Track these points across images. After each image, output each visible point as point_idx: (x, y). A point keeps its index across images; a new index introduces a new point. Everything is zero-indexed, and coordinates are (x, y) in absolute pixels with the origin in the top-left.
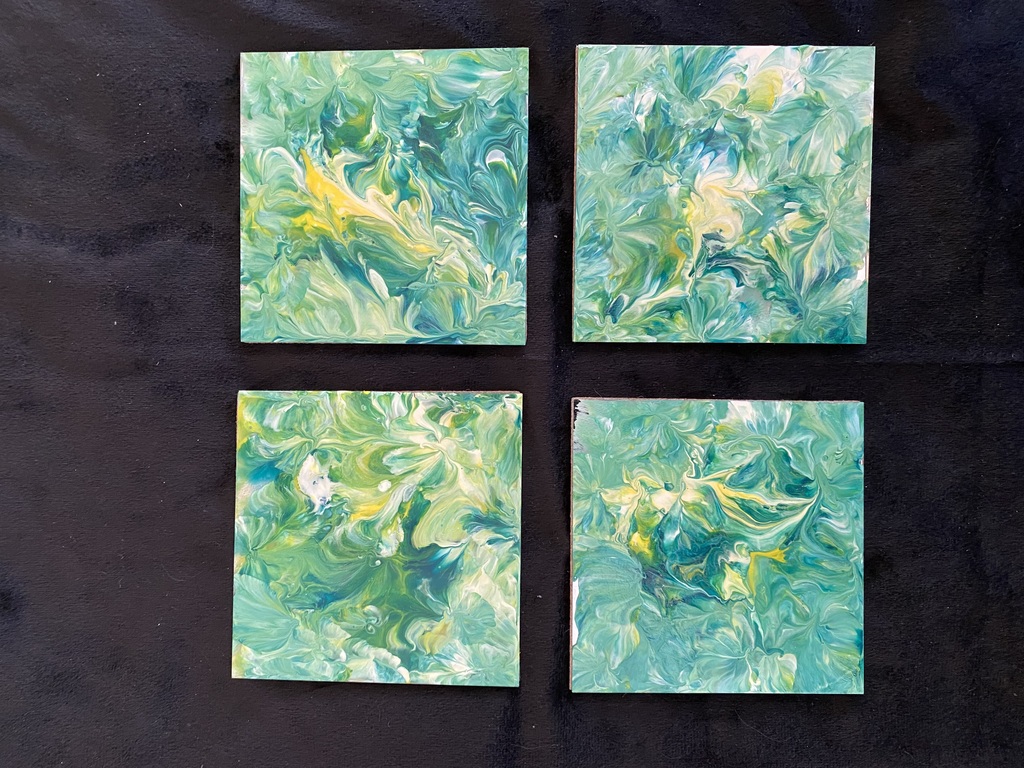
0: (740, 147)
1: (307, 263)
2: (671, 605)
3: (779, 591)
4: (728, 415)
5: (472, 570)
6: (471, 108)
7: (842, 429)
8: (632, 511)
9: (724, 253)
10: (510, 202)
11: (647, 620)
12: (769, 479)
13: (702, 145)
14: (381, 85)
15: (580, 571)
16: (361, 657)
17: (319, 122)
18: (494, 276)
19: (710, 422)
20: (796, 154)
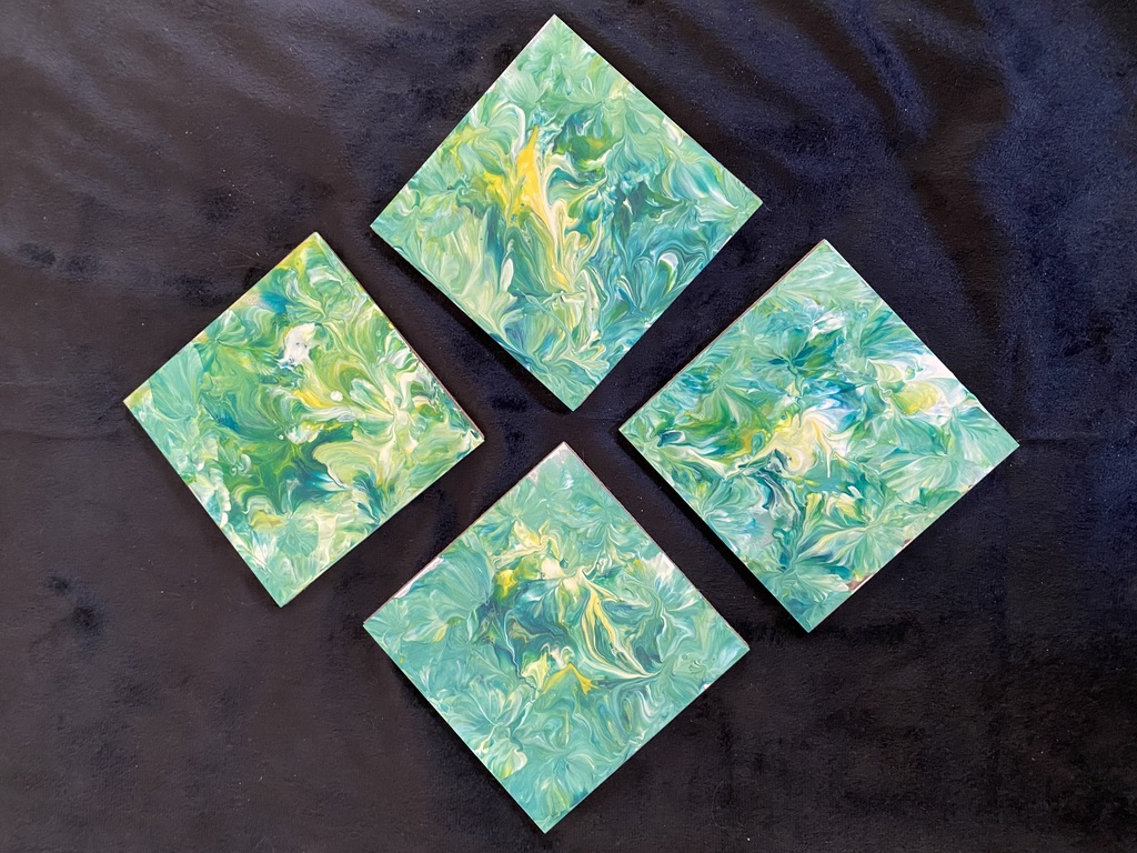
0: (861, 418)
1: (468, 212)
2: (484, 639)
3: (561, 708)
4: (652, 560)
5: (330, 509)
6: (683, 208)
7: (716, 651)
8: (523, 553)
9: (777, 476)
10: (652, 303)
11: (458, 633)
12: (633, 630)
13: (837, 390)
14: (634, 132)
15: (450, 556)
16: (210, 481)
17: (566, 118)
18: (594, 343)
19: (635, 552)
20: (894, 461)
